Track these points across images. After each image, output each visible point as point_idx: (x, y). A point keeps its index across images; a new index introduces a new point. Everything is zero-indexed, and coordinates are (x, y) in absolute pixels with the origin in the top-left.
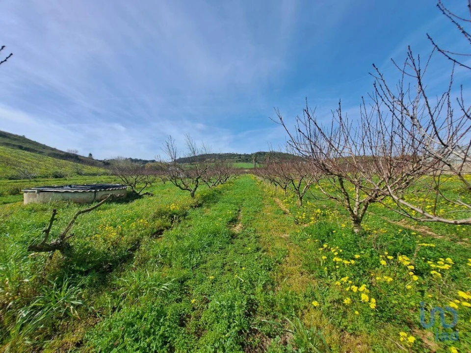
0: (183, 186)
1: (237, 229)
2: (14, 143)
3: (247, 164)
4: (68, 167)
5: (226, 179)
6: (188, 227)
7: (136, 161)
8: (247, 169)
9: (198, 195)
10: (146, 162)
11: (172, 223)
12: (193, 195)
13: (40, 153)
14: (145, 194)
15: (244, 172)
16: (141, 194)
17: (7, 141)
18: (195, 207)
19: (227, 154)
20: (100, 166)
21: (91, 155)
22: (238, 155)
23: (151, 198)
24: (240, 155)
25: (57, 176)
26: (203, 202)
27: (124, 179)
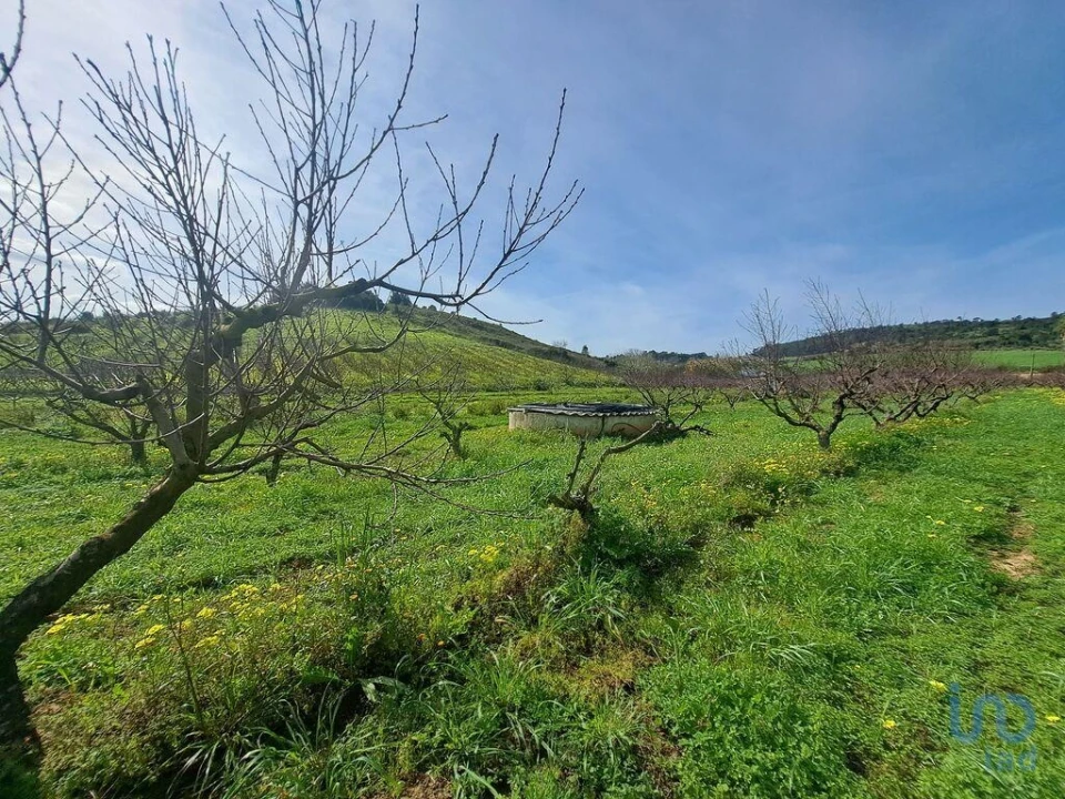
0: (795, 417)
1: (1015, 566)
2: (491, 336)
3: (1028, 352)
4: (553, 371)
5: (937, 404)
6: (823, 523)
7: (664, 356)
8: (1024, 370)
9: (839, 442)
10: (684, 358)
11: (773, 503)
12: (825, 442)
13: (519, 349)
14: (691, 429)
15: (1015, 383)
16: (683, 428)
17: (484, 334)
18: (837, 474)
19: (937, 323)
20: (599, 370)
21: (585, 348)
22: (983, 324)
23: (708, 440)
24: (994, 324)
25: (540, 387)
26: (859, 464)
27: (646, 394)
